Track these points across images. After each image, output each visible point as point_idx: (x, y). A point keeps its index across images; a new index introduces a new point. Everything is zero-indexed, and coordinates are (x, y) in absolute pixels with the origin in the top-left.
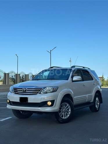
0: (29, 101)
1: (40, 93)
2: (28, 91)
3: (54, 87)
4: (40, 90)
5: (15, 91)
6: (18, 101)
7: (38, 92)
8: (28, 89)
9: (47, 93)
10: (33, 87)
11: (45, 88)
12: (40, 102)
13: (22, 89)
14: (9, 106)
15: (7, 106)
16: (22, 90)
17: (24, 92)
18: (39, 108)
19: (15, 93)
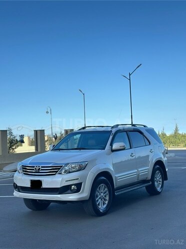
0: (44, 186)
1: (60, 174)
2: (42, 170)
3: (80, 162)
4: (59, 169)
5: (24, 171)
6: (29, 185)
7: (57, 172)
8: (42, 167)
9: (70, 172)
10: (50, 163)
11: (67, 164)
12: (59, 187)
13: (34, 167)
14: (16, 194)
15: (14, 194)
16: (33, 170)
17: (38, 172)
18: (59, 196)
19: (24, 174)
